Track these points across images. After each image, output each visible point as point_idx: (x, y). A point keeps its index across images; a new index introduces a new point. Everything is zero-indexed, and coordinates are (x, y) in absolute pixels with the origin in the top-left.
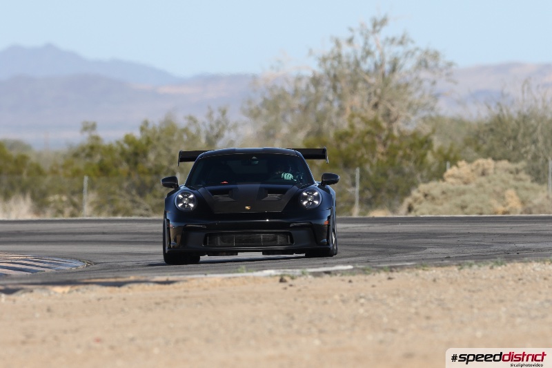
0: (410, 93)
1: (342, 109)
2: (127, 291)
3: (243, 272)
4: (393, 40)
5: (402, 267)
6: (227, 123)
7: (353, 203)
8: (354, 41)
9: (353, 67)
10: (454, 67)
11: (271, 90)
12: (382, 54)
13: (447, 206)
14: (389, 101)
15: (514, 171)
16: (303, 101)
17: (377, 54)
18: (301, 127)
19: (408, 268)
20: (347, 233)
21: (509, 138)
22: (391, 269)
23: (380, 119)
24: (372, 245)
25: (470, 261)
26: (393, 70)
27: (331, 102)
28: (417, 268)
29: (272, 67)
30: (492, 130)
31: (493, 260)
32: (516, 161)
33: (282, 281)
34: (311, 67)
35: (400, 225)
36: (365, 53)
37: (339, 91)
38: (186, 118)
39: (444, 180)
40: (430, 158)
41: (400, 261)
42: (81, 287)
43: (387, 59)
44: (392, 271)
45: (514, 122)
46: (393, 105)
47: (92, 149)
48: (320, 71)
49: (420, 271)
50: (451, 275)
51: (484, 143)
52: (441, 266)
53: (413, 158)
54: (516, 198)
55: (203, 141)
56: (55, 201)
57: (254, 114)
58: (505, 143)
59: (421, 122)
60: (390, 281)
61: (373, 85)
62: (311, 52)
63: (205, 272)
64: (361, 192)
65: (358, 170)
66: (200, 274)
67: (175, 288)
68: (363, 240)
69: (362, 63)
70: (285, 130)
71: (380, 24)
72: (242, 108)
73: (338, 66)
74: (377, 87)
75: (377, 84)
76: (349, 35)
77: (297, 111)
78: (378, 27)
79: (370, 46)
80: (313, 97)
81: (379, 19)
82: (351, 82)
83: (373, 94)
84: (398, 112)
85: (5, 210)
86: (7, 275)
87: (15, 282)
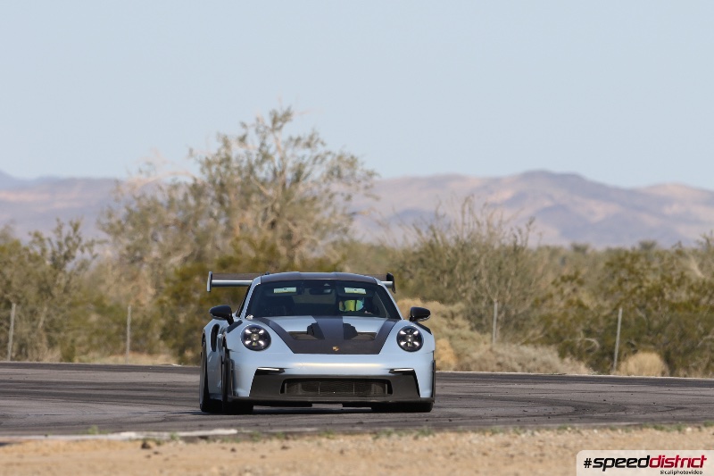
0: (318, 210)
1: (229, 227)
3: (94, 434)
4: (298, 140)
5: (301, 434)
6: (80, 240)
8: (248, 139)
9: (244, 175)
10: (376, 178)
11: (139, 199)
14: (290, 219)
15: (449, 315)
16: (180, 215)
17: (277, 157)
18: (177, 249)
19: (308, 435)
21: (443, 272)
22: (286, 436)
23: (278, 242)
25: (389, 429)
26: (298, 176)
27: (216, 219)
28: (319, 435)
29: (141, 172)
30: (422, 261)
31: (417, 428)
32: (452, 302)
33: (144, 446)
34: (192, 172)
36: (260, 158)
37: (227, 205)
41: (298, 426)
43: (290, 165)
44: (287, 438)
45: (449, 252)
46: (295, 225)
48: (202, 178)
49: (324, 440)
50: (364, 446)
51: (411, 277)
52: (351, 433)
54: (450, 350)
55: (48, 263)
57: (116, 231)
58: (438, 279)
59: (330, 248)
60: (285, 450)
61: (271, 198)
62: (191, 153)
63: (45, 432)
66: (38, 435)
67: (7, 452)
69: (257, 170)
70: (155, 253)
71: (281, 120)
72: (98, 222)
73: (226, 173)
74: (276, 201)
75: (275, 198)
76: (241, 132)
77: (172, 228)
78: (279, 124)
79: (268, 148)
80: (193, 212)
81: (280, 113)
82: (242, 193)
83: (269, 209)
84: (301, 234)
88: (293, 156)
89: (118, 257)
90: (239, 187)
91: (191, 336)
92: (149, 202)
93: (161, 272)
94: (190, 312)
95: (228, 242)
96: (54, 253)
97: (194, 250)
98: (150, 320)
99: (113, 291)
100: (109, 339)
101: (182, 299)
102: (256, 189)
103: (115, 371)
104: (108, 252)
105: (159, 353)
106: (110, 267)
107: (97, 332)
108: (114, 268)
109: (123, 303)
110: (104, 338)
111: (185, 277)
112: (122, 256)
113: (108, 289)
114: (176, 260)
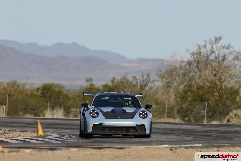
0: (231, 70)
1: (200, 76)
2: (103, 152)
3: (154, 145)
4: (224, 46)
5: (224, 146)
6: (150, 80)
7: (204, 117)
8: (207, 46)
9: (206, 58)
11: (170, 66)
14: (221, 73)
16: (184, 72)
17: (217, 52)
18: (182, 83)
19: (226, 146)
20: (200, 130)
23: (217, 81)
24: (211, 136)
26: (224, 59)
27: (196, 73)
28: (230, 147)
29: (171, 57)
33: (171, 150)
34: (187, 57)
35: (223, 128)
36: (211, 52)
37: (200, 68)
38: (132, 77)
40: (238, 99)
41: (223, 143)
42: (83, 149)
43: (221, 55)
44: (219, 148)
46: (222, 75)
47: (91, 89)
48: (192, 59)
49: (232, 148)
53: (231, 99)
55: (139, 87)
56: (73, 111)
57: (162, 77)
59: (235, 83)
61: (214, 66)
62: (187, 51)
64: (207, 113)
65: (206, 103)
66: (136, 145)
67: (124, 151)
68: (207, 133)
69: (210, 56)
70: (175, 84)
71: (218, 40)
72: (156, 74)
73: (199, 57)
74: (216, 67)
75: (216, 66)
76: (205, 44)
77: (181, 76)
78: (217, 41)
79: (214, 49)
80: (188, 70)
81: (218, 37)
82: (205, 64)
83: (214, 70)
84: (225, 78)
85: (52, 114)
86: (51, 142)
87: (55, 145)
88: (222, 52)
89: (163, 86)
90: (204, 62)
91: (187, 113)
92: (173, 67)
93: (177, 91)
94: (187, 104)
95: (200, 81)
96: (141, 84)
97: (188, 83)
98: (173, 107)
99: (161, 97)
100: (159, 113)
101: (184, 100)
102: (209, 63)
103: (161, 124)
104: (159, 84)
105: (176, 118)
106: (160, 89)
107: (156, 111)
108: (161, 89)
109: (164, 101)
110: (158, 113)
111: (185, 92)
112: (164, 85)
113: (159, 96)
114: (182, 87)
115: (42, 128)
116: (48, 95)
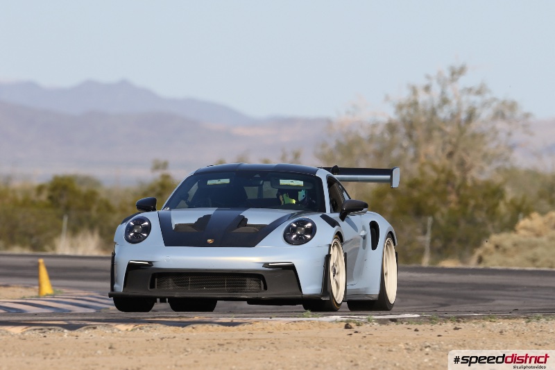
0: (486, 143)
1: (416, 157)
2: (191, 331)
3: (309, 317)
4: (470, 90)
5: (469, 318)
7: (421, 252)
8: (431, 88)
9: (429, 115)
10: (531, 119)
11: (346, 135)
12: (459, 104)
13: (518, 258)
14: (465, 150)
16: (377, 146)
17: (454, 102)
19: (476, 319)
22: (458, 319)
23: (454, 168)
25: (538, 315)
26: (470, 119)
27: (406, 149)
28: (484, 319)
29: (348, 112)
33: (347, 327)
34: (388, 113)
35: (470, 276)
36: (441, 102)
37: (414, 139)
39: (515, 231)
40: (502, 208)
41: (468, 312)
42: (144, 325)
43: (465, 107)
44: (459, 321)
46: (467, 155)
47: (163, 187)
48: (396, 118)
49: (487, 323)
50: (519, 328)
52: (508, 318)
53: (485, 209)
59: (494, 173)
60: (456, 331)
61: (448, 134)
62: (387, 98)
64: (432, 241)
65: (430, 220)
66: (266, 317)
67: (240, 330)
68: (432, 289)
69: (438, 112)
71: (458, 73)
72: (315, 152)
73: (414, 114)
74: (452, 136)
75: (452, 133)
76: (426, 82)
77: (371, 156)
78: (455, 76)
79: (447, 95)
80: (388, 144)
81: (457, 66)
82: (426, 129)
83: (447, 142)
84: (472, 161)
85: (72, 246)
86: (70, 311)
87: (79, 318)
88: (467, 101)
90: (425, 126)
92: (353, 137)
95: (415, 166)
102: (437, 126)
111: (380, 195)
115: (51, 277)
116: (64, 201)
